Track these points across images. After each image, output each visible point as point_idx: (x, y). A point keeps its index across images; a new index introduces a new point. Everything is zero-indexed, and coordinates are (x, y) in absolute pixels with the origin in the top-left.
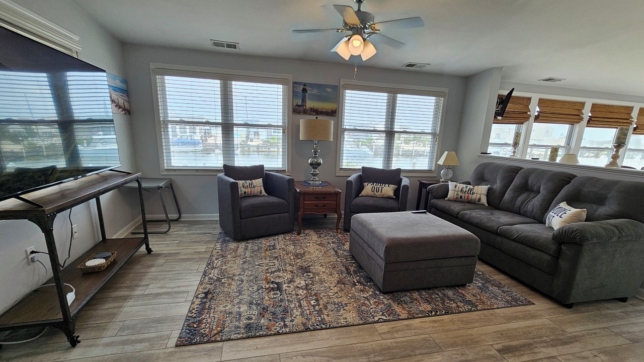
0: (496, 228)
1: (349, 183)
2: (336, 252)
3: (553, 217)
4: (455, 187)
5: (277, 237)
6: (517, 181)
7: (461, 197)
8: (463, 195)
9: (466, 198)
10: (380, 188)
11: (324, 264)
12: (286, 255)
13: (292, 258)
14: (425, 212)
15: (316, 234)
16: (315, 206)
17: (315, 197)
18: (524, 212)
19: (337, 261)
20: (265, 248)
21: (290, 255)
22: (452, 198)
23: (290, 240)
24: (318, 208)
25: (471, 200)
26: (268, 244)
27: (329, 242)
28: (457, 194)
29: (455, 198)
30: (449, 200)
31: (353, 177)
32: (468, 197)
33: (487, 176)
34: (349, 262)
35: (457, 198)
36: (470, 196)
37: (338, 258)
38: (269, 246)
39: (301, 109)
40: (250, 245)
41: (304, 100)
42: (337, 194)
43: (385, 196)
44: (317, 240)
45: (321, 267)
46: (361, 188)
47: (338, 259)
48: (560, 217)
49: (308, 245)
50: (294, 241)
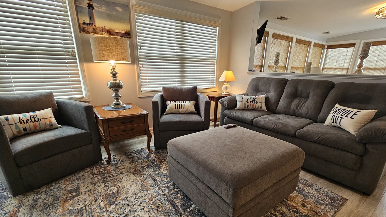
0: (293, 132)
1: (155, 104)
2: (154, 180)
3: (342, 118)
4: (242, 99)
5: (82, 173)
6: (287, 90)
7: (248, 106)
8: (249, 104)
9: (251, 107)
10: (183, 105)
11: (145, 205)
12: (93, 202)
13: (102, 205)
14: (234, 126)
15: (128, 160)
16: (123, 131)
17: (121, 123)
18: (300, 114)
19: (159, 195)
20: (65, 197)
21: (99, 201)
22: (241, 108)
23: (99, 174)
24: (125, 133)
25: (255, 108)
26: (69, 188)
27: (143, 167)
28: (245, 105)
29: (243, 108)
30: (238, 110)
31: (157, 98)
32: (253, 105)
33: (262, 88)
34: (173, 191)
35: (245, 107)
36: (255, 104)
37: (159, 188)
38: (70, 192)
39: (90, 28)
40: (41, 197)
41: (91, 18)
42: (145, 116)
43: (187, 112)
44: (131, 166)
45: (143, 213)
46: (164, 107)
47: (160, 191)
48: (351, 118)
49: (121, 176)
50: (104, 174)
